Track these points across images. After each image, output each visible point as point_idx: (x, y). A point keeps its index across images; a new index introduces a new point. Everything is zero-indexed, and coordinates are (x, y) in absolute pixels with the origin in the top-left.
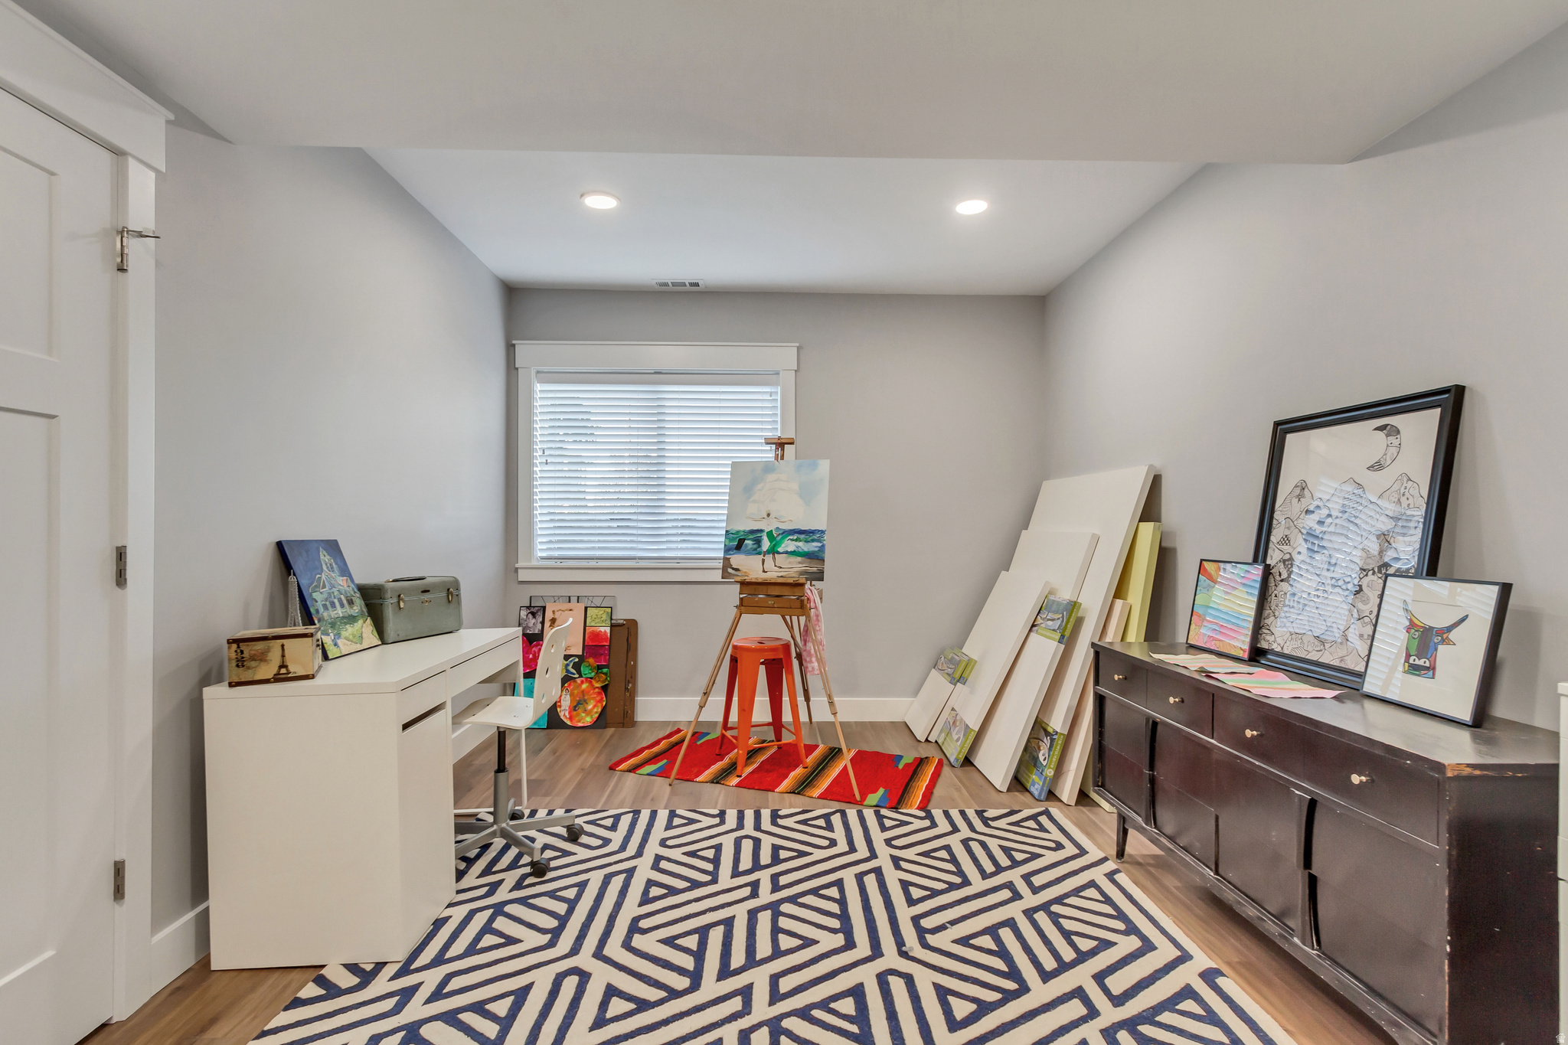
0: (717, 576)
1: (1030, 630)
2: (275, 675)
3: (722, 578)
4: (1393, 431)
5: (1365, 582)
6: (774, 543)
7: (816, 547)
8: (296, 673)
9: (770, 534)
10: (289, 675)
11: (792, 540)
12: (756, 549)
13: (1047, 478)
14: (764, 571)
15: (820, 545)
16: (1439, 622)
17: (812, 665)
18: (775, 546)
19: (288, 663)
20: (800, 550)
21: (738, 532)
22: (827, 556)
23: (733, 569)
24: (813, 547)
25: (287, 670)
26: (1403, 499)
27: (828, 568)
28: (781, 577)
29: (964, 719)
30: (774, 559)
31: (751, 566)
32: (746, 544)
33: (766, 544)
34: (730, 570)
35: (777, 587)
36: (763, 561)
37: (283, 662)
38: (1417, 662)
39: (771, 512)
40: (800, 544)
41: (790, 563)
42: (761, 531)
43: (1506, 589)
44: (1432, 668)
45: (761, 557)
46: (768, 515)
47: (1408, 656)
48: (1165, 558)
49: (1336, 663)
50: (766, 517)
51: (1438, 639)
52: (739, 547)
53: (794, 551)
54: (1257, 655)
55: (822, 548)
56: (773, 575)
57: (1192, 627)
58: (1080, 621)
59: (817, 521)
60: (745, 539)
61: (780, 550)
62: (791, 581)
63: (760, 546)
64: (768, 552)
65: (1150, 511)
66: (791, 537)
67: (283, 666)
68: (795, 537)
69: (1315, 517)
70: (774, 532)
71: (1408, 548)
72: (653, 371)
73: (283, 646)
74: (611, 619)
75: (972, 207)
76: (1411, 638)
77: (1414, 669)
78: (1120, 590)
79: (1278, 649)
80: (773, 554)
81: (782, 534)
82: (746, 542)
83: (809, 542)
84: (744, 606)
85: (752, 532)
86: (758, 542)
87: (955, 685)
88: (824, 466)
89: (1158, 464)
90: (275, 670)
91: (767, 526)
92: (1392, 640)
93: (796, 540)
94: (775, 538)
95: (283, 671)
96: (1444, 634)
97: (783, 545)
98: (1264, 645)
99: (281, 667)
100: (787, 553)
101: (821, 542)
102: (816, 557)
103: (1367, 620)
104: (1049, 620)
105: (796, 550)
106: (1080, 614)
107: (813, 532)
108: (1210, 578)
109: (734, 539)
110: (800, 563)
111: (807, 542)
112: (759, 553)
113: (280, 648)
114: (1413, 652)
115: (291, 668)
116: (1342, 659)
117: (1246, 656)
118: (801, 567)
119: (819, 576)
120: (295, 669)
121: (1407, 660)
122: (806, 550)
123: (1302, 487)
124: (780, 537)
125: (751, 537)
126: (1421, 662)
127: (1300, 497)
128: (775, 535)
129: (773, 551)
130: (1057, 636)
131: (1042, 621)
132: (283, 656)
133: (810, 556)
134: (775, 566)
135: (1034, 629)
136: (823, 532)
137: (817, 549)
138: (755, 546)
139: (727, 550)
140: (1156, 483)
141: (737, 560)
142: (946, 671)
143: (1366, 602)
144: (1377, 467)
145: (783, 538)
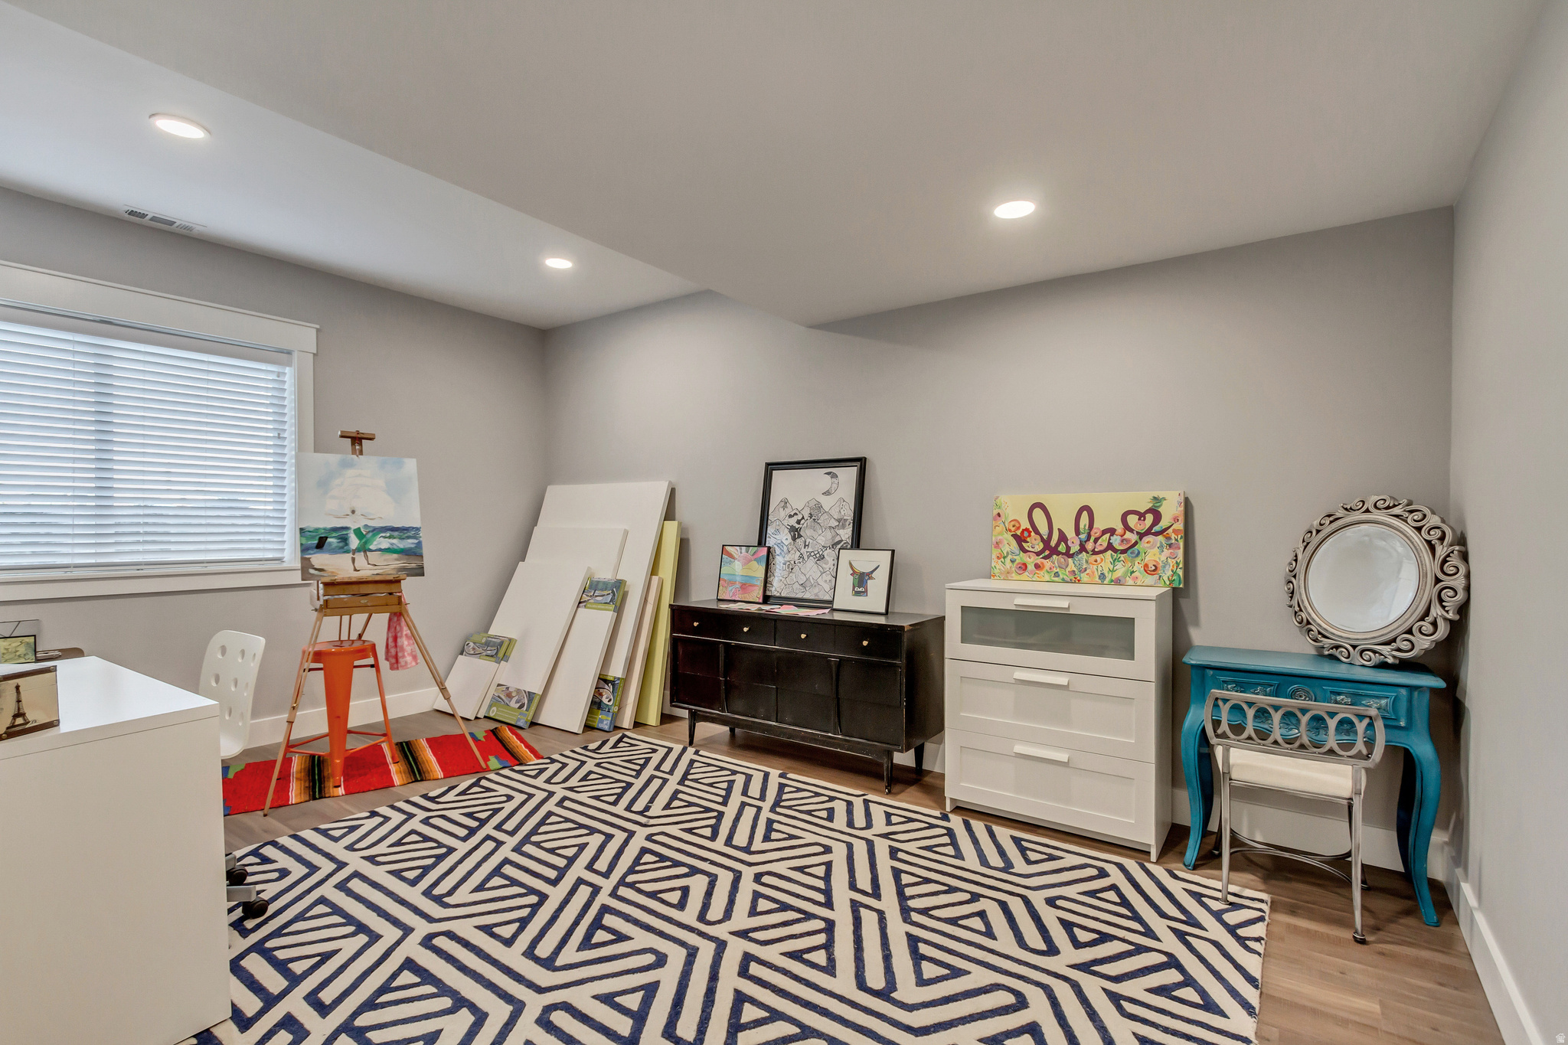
0: (296, 578)
1: (578, 607)
2: (8, 728)
3: (303, 580)
4: (834, 476)
5: (825, 554)
6: (364, 541)
7: (413, 543)
8: (36, 721)
9: (358, 532)
10: (27, 726)
11: (385, 537)
12: (342, 548)
13: (549, 485)
14: (355, 570)
15: (416, 541)
16: (867, 570)
17: (405, 659)
18: (365, 543)
19: (26, 709)
20: (395, 547)
21: (317, 530)
22: (425, 551)
23: (316, 569)
24: (409, 543)
25: (25, 720)
26: (842, 511)
27: (428, 563)
28: (377, 574)
29: (522, 688)
30: (367, 557)
31: (339, 565)
32: (330, 543)
33: (354, 542)
34: (312, 571)
35: (370, 586)
36: (353, 560)
37: (19, 709)
38: (859, 590)
39: (356, 509)
40: (395, 541)
41: (385, 560)
42: (347, 528)
43: (893, 552)
44: (866, 591)
45: (351, 555)
46: (353, 512)
47: (854, 587)
48: (684, 545)
49: (813, 597)
50: (350, 513)
51: (867, 578)
52: (321, 544)
53: (389, 548)
54: (766, 599)
55: (419, 545)
56: (366, 572)
57: (721, 588)
58: (625, 595)
59: (411, 517)
60: (327, 538)
61: (372, 547)
62: (390, 578)
63: (347, 544)
64: (358, 550)
65: (669, 514)
66: (383, 535)
67: (19, 714)
68: (388, 535)
69: (796, 518)
70: (362, 530)
71: (846, 534)
72: (98, 319)
73: (17, 687)
74: (35, 652)
75: (559, 263)
76: (854, 579)
77: (857, 594)
78: (654, 570)
79: (778, 595)
80: (365, 552)
81: (373, 531)
82: (329, 540)
83: (403, 539)
84: (326, 609)
85: (335, 529)
86: (344, 540)
87: (499, 663)
88: (411, 465)
89: (673, 480)
90: (8, 722)
91: (353, 523)
92: (846, 580)
93: (390, 537)
94: (364, 536)
95: (19, 721)
96: (869, 575)
97: (375, 543)
98: (768, 593)
99: (15, 716)
100: (380, 550)
101: (417, 539)
102: (415, 553)
103: (828, 572)
104: (596, 596)
105: (391, 546)
106: (626, 589)
107: (407, 529)
108: (730, 555)
109: (313, 538)
110: (397, 560)
111: (401, 539)
112: (347, 552)
113: (15, 690)
114: (856, 584)
115: (30, 716)
116: (816, 595)
117: (761, 601)
118: (400, 564)
119: (419, 572)
120: (35, 716)
121: (854, 589)
122: (401, 546)
123: (785, 503)
124: (371, 534)
125: (334, 535)
126: (860, 590)
127: (784, 507)
128: (364, 533)
129: (364, 549)
130: (612, 607)
131: (589, 598)
132: (19, 701)
133: (406, 553)
134: (369, 564)
135: (581, 605)
136: (418, 529)
137: (413, 546)
138: (341, 544)
139: (305, 549)
140: (672, 493)
141: (318, 559)
142: (484, 654)
143: (826, 563)
144: (827, 493)
145: (374, 535)
